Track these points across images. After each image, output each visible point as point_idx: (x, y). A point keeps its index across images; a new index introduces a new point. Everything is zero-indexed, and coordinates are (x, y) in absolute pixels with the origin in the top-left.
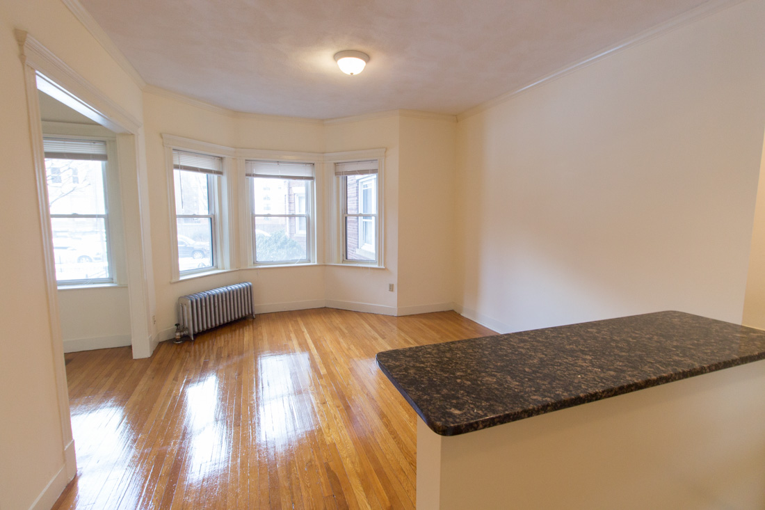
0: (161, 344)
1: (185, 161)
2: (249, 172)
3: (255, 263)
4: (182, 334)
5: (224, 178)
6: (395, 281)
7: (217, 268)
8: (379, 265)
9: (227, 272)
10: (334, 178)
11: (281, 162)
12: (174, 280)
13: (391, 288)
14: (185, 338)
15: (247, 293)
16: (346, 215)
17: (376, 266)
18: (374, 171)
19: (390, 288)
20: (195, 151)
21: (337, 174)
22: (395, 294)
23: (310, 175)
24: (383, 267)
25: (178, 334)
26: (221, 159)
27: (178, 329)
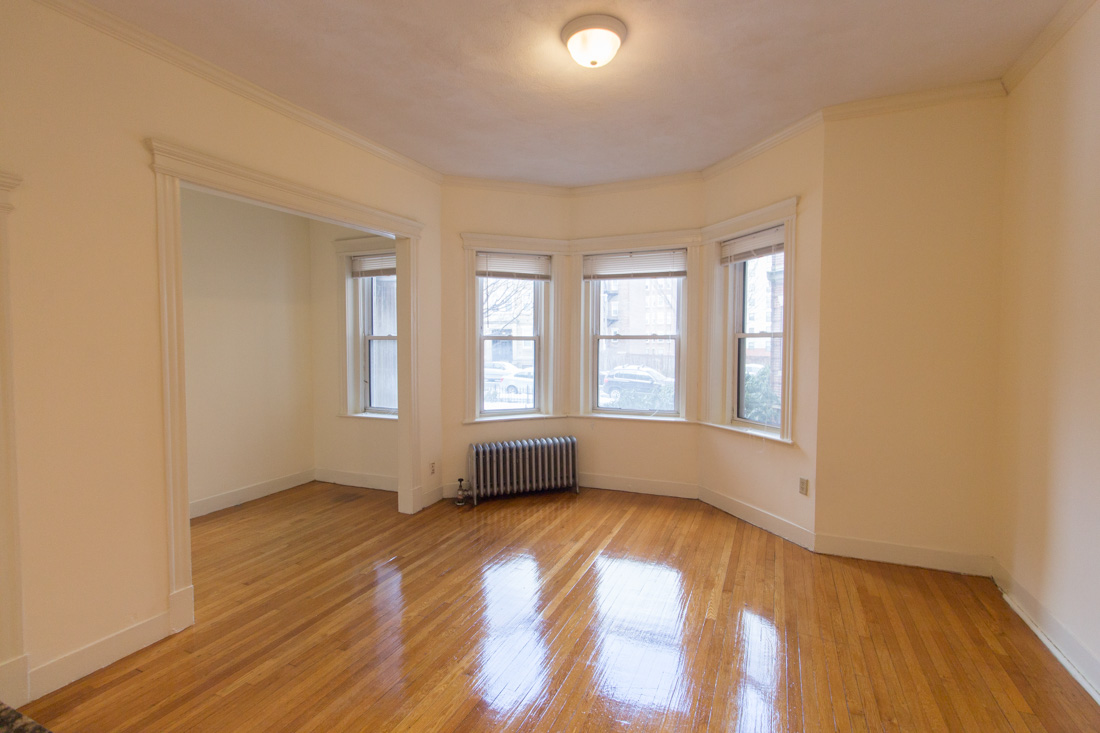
0: (443, 500)
1: (495, 265)
2: (589, 273)
3: (596, 408)
4: (466, 493)
5: (552, 284)
6: (810, 474)
7: (539, 410)
8: (782, 436)
9: (546, 418)
10: (718, 270)
11: (636, 252)
12: (467, 421)
13: (804, 487)
14: (468, 500)
15: (567, 454)
16: (741, 336)
17: (777, 437)
18: (779, 247)
19: (802, 488)
20: (509, 251)
21: (724, 260)
22: (810, 502)
23: (682, 269)
24: (788, 441)
25: (460, 493)
26: (550, 257)
27: (461, 486)
